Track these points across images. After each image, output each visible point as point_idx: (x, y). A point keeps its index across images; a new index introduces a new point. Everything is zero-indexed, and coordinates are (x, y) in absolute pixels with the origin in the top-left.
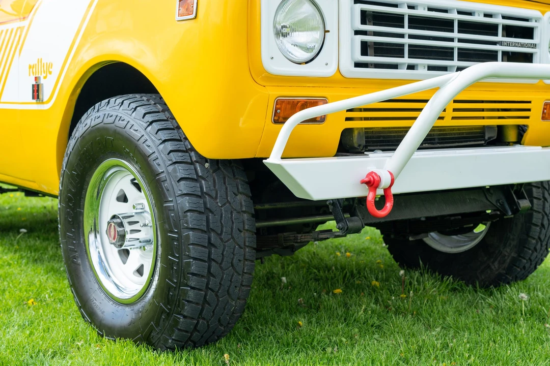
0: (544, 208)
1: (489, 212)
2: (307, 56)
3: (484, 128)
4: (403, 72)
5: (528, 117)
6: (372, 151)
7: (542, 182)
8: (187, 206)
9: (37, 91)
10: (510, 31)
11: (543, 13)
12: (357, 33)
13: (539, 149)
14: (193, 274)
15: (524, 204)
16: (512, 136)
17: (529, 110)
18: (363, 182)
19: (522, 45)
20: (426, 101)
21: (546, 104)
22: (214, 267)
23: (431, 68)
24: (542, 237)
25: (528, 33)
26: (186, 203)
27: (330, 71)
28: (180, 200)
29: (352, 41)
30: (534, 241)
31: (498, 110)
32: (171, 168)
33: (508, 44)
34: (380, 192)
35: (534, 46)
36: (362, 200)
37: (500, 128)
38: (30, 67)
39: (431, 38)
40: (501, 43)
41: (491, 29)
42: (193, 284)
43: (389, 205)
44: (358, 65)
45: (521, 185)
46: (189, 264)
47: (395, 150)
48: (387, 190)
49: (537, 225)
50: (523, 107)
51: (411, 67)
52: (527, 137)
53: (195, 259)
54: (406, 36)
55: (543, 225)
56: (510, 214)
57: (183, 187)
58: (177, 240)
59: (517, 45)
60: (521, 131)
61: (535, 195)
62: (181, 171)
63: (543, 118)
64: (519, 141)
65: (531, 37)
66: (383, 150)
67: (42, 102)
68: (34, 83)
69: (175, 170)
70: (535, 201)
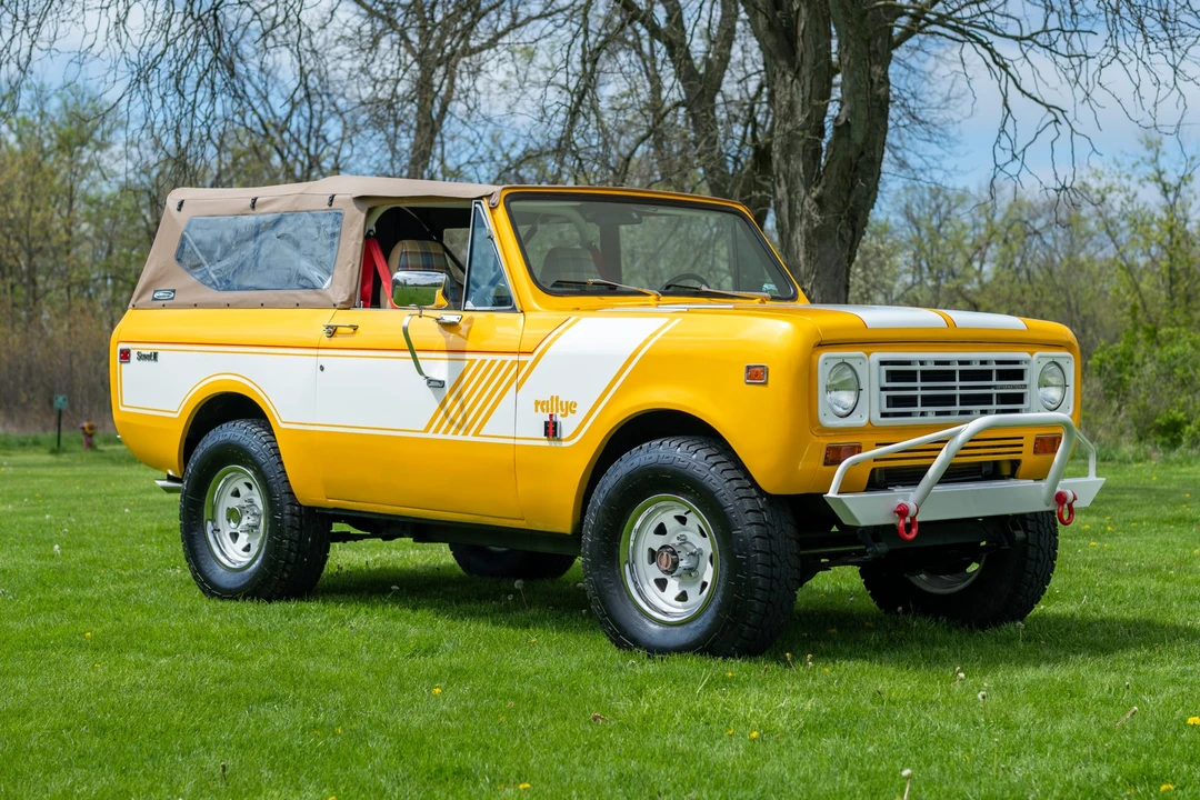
0: (1039, 540)
1: (983, 543)
2: (845, 412)
3: (981, 464)
4: (917, 420)
5: (1021, 452)
6: (894, 486)
7: (1036, 513)
8: (755, 533)
9: (551, 429)
10: (1003, 375)
11: (1032, 354)
12: (883, 389)
13: (1030, 483)
14: (759, 588)
15: (1020, 534)
16: (1006, 470)
17: (1022, 445)
18: (896, 512)
19: (1014, 387)
20: (946, 441)
21: (1037, 439)
22: (775, 585)
23: (938, 414)
24: (1038, 572)
25: (1019, 375)
26: (754, 530)
27: (864, 421)
28: (748, 528)
29: (880, 396)
30: (1030, 576)
31: (994, 447)
32: (738, 503)
33: (1002, 387)
34: (908, 520)
35: (1025, 386)
36: (893, 526)
37: (996, 464)
38: (537, 403)
39: (938, 388)
40: (995, 387)
41: (986, 375)
42: (759, 597)
43: (914, 531)
44: (884, 415)
45: (1015, 516)
46: (756, 580)
47: (917, 484)
48: (913, 518)
49: (1033, 560)
50: (1015, 443)
51: (923, 414)
52: (1022, 470)
53: (761, 576)
54: (919, 389)
55: (1038, 560)
56: (1006, 546)
57: (751, 517)
58: (746, 561)
59: (1009, 386)
60: (1015, 464)
61: (1030, 527)
62: (748, 505)
63: (1035, 452)
64: (1013, 475)
65: (1022, 379)
66: (903, 485)
67: (559, 440)
68: (548, 419)
69: (742, 504)
70: (1030, 534)
